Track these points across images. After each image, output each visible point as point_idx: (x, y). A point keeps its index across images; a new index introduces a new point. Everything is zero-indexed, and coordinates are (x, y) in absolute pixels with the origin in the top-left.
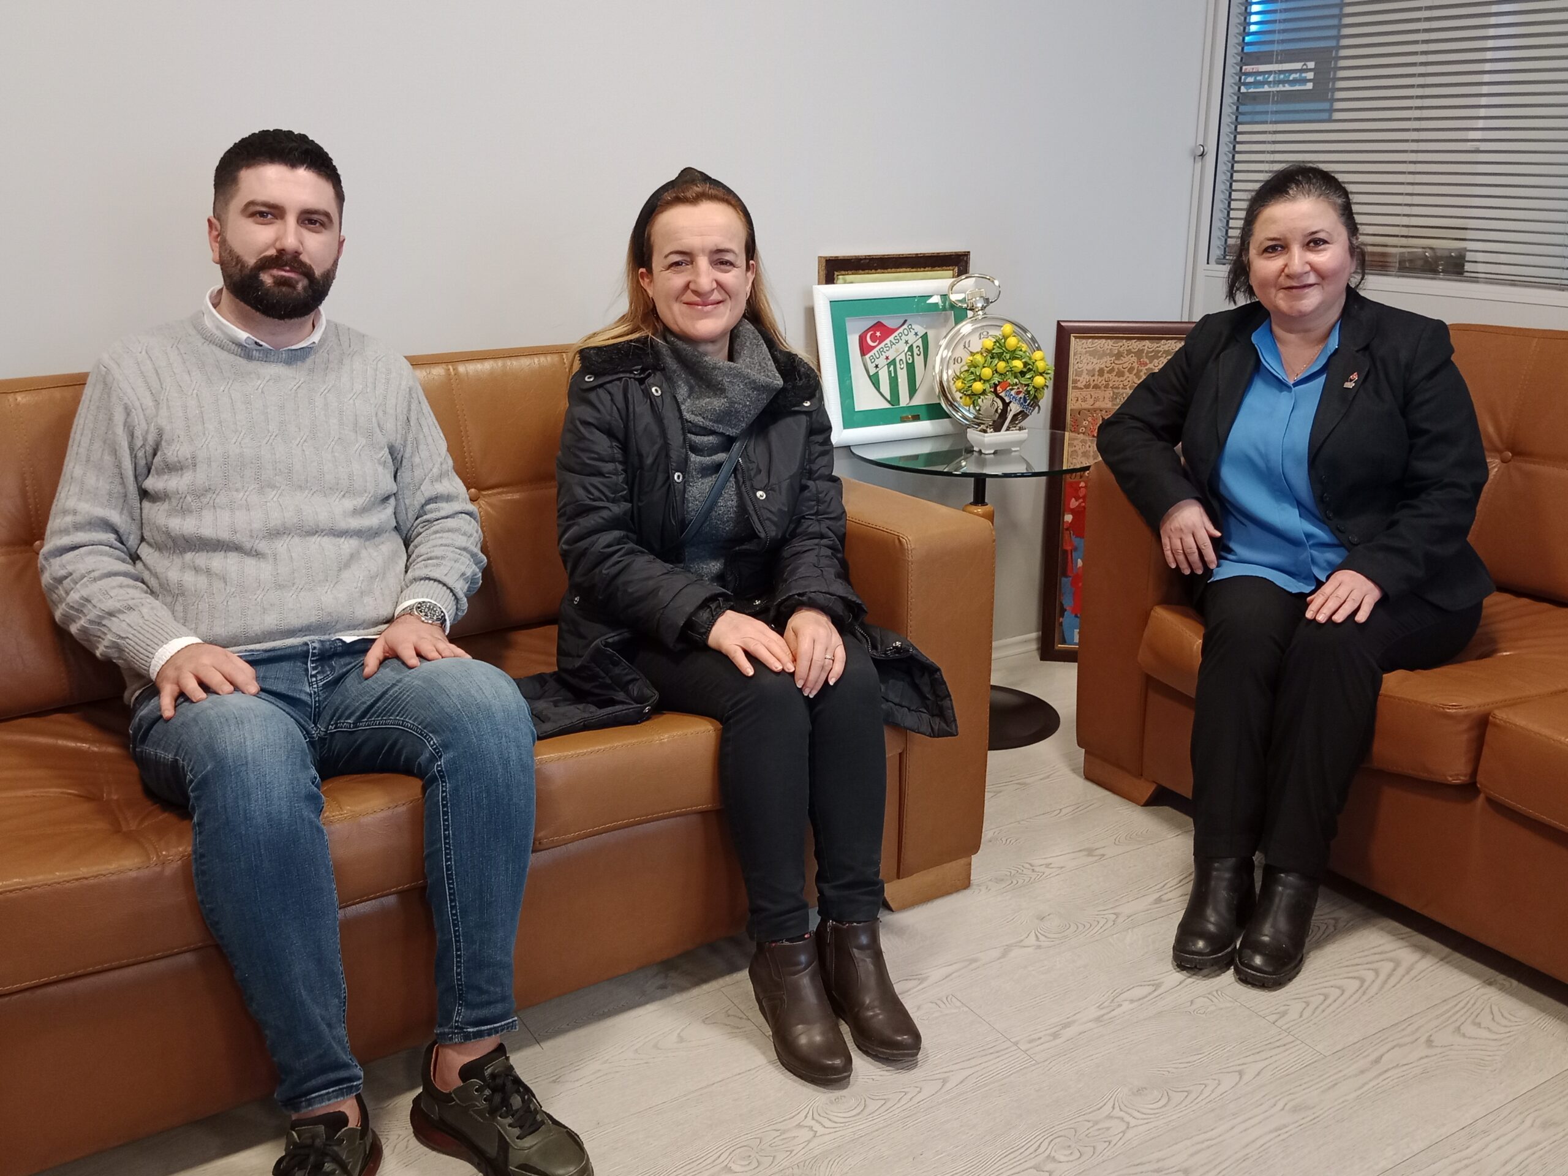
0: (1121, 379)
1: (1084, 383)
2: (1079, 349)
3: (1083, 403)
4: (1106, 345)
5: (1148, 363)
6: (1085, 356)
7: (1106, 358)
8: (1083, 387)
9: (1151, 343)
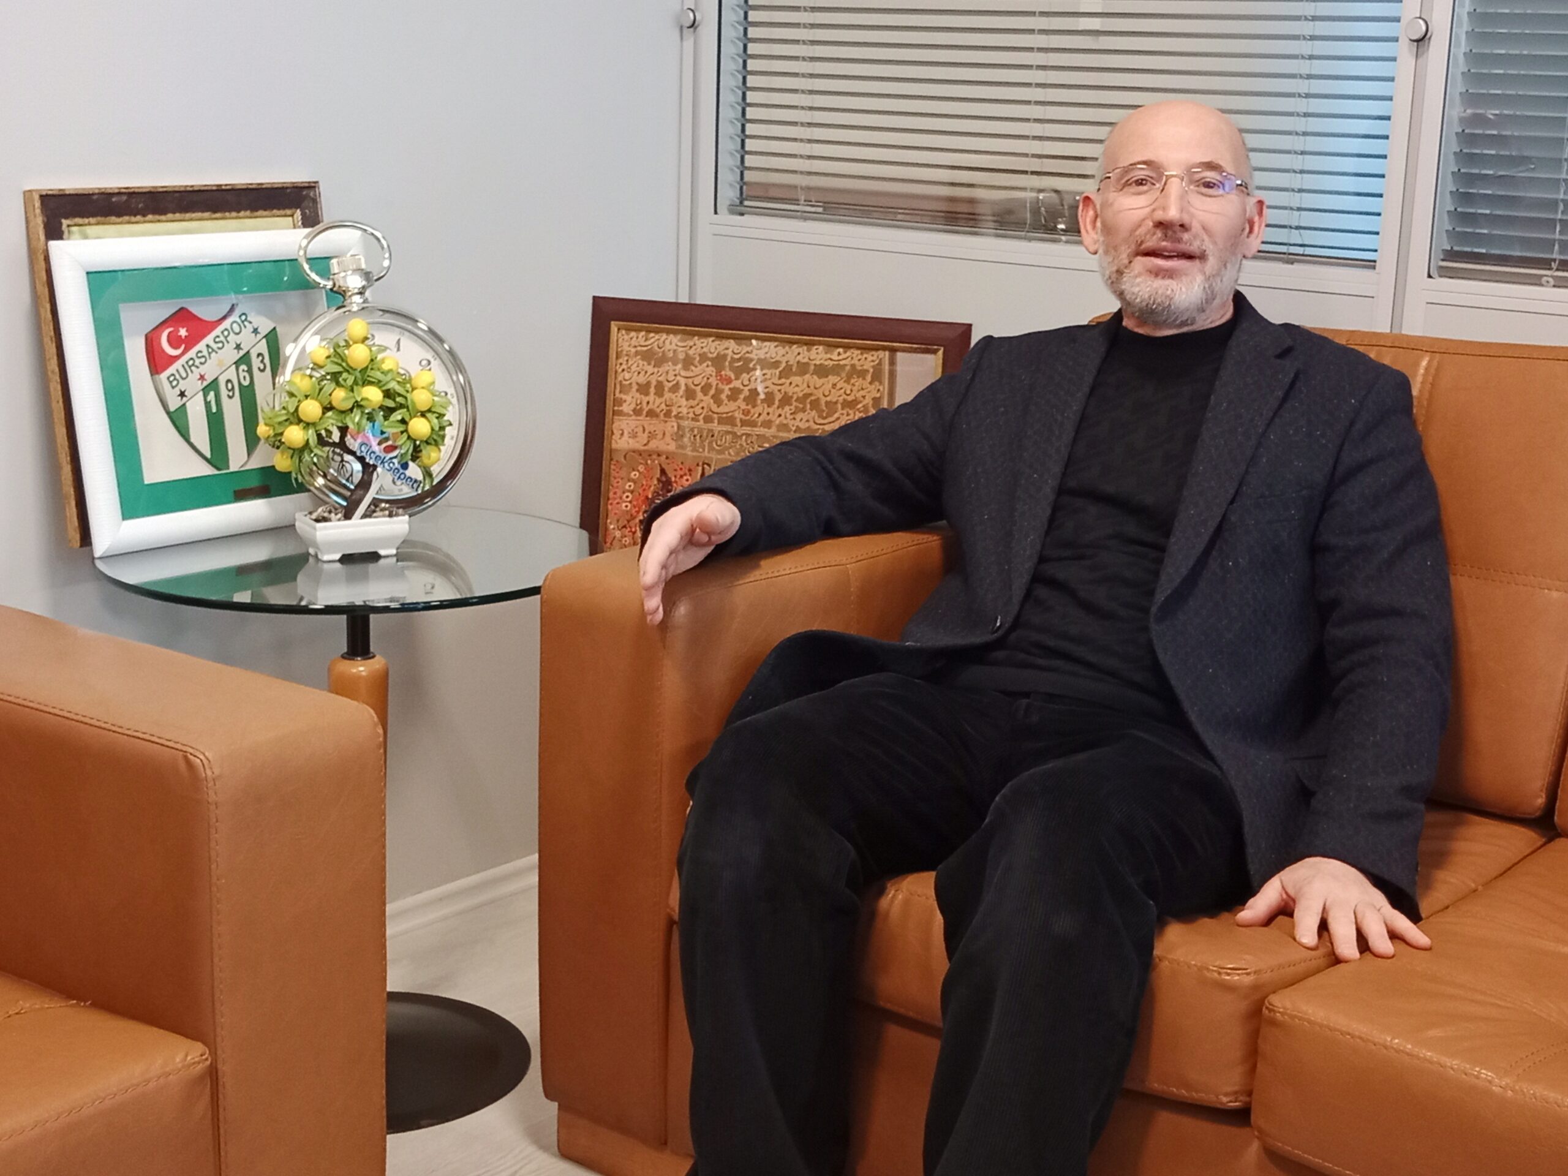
0: (692, 403)
1: (633, 406)
2: (626, 348)
3: (631, 441)
4: (667, 342)
5: (733, 377)
6: (634, 360)
7: (668, 366)
8: (631, 413)
9: (739, 345)
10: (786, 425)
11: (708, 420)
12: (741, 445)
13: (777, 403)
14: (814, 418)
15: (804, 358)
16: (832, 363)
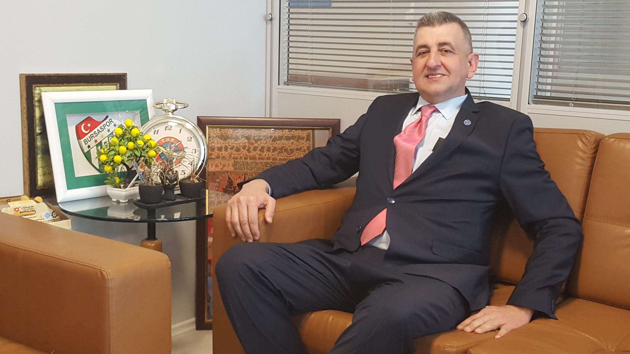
0: (239, 153)
1: (216, 155)
2: (212, 134)
3: (216, 168)
4: (228, 132)
5: (255, 143)
6: (216, 138)
7: (229, 141)
8: (216, 158)
9: (256, 131)
10: (276, 158)
11: (245, 158)
12: (259, 167)
13: (272, 151)
14: (286, 155)
15: (281, 134)
16: (291, 135)
